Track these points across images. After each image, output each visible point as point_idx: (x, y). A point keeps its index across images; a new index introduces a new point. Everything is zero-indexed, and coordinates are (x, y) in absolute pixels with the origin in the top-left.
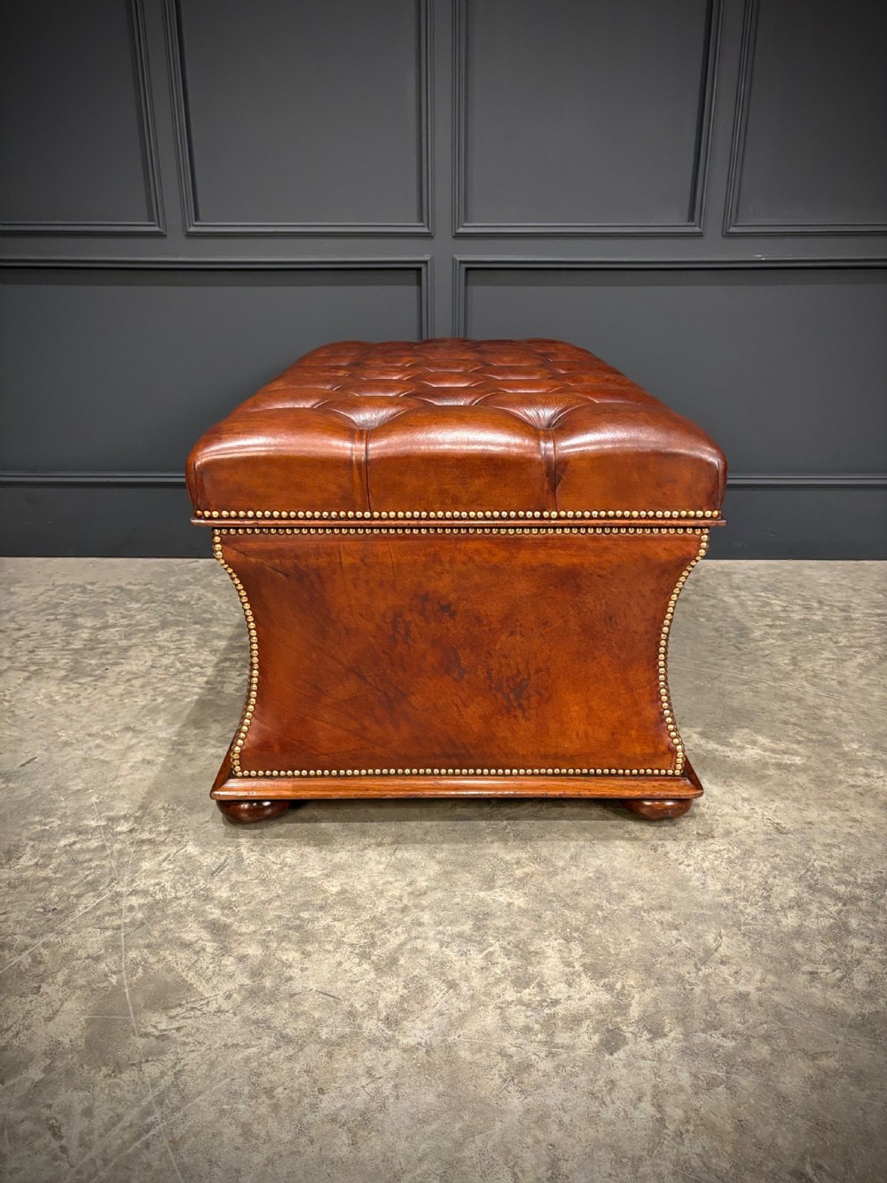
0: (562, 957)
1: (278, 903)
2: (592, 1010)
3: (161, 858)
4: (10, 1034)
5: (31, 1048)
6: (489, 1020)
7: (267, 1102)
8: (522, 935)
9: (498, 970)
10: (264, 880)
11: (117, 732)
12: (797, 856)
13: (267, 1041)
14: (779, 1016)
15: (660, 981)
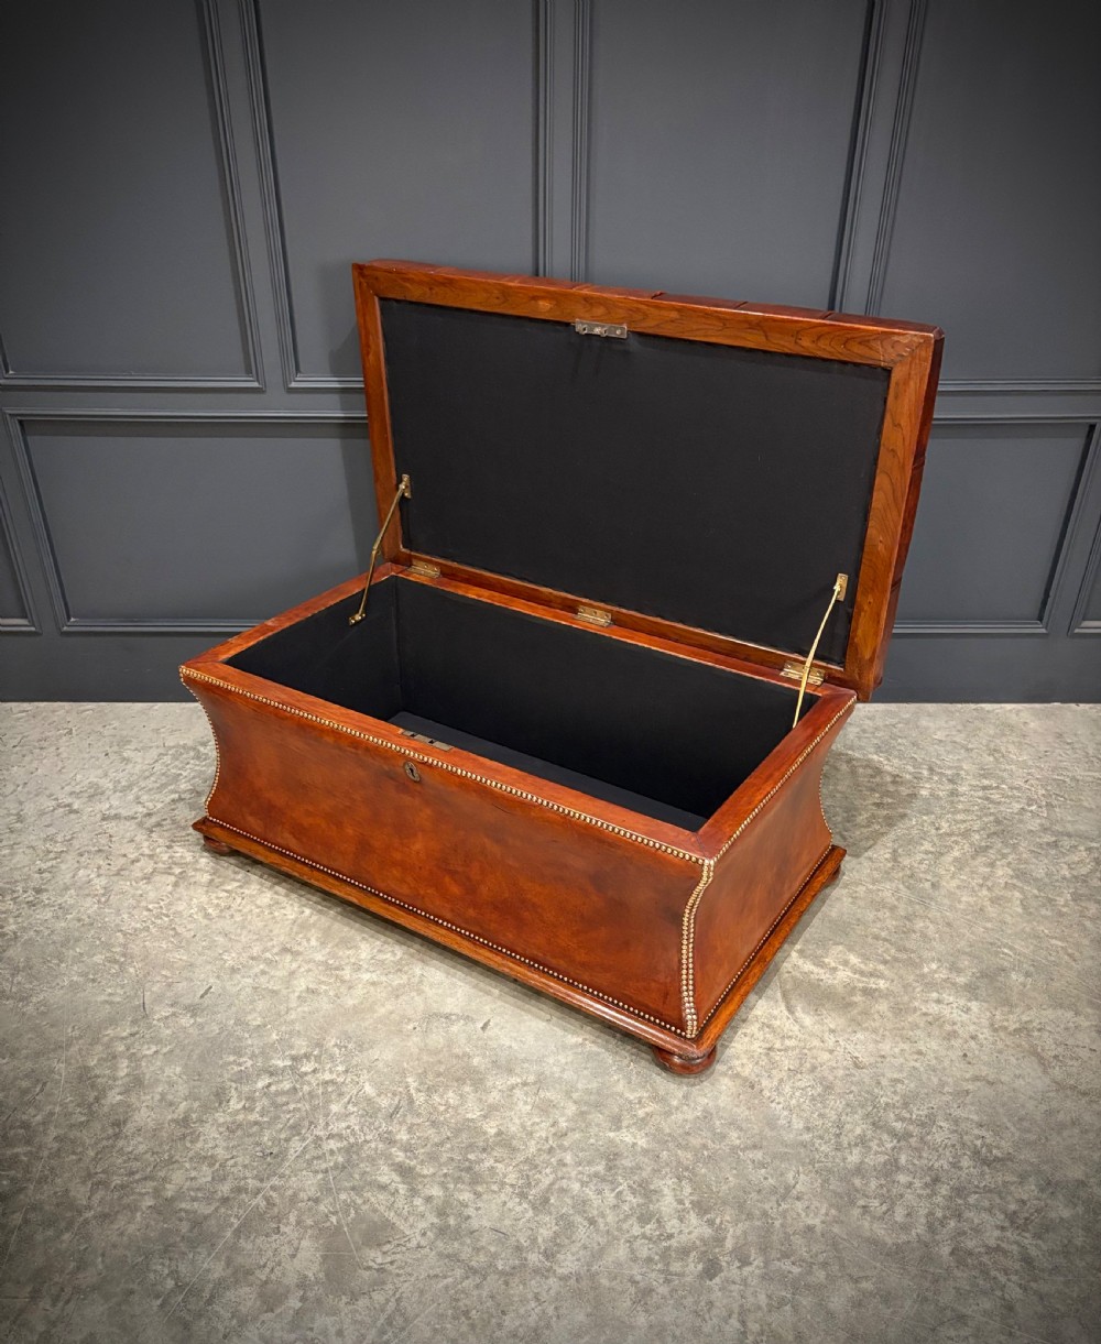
0: (675, 1196)
1: (448, 1146)
2: (698, 1242)
3: (346, 1100)
4: (267, 1270)
5: (286, 1281)
6: (621, 1252)
7: (467, 1322)
8: (644, 1174)
9: (626, 1207)
10: (433, 1122)
11: (276, 954)
12: (868, 1092)
13: (459, 1272)
14: (835, 1245)
15: (750, 1216)
